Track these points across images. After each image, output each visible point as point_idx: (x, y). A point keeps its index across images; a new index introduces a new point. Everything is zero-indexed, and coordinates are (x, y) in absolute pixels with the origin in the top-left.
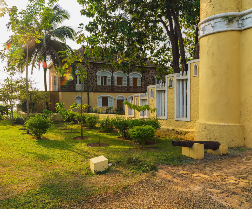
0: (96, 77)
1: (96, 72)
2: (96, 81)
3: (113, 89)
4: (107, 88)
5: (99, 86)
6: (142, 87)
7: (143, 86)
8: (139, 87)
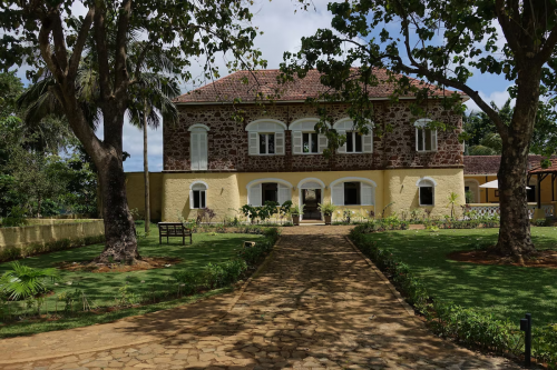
0: (246, 137)
1: (245, 125)
2: (246, 145)
3: (289, 164)
4: (273, 162)
5: (254, 158)
6: (375, 155)
7: (380, 152)
8: (367, 155)
